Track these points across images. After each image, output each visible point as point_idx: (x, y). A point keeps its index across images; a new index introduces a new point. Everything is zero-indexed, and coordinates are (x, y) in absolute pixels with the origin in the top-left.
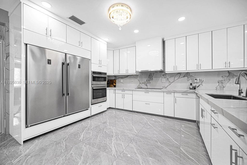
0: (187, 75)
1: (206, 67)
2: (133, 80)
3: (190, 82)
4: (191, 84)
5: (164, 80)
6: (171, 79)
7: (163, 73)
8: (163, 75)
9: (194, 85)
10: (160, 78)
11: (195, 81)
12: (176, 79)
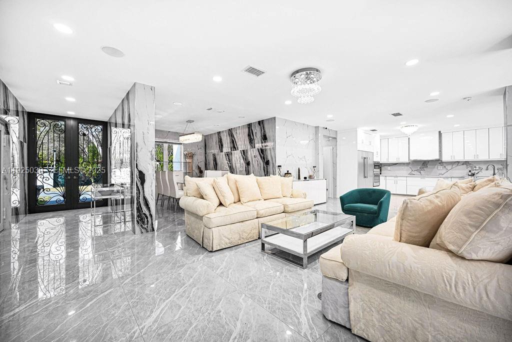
0: (466, 163)
1: (484, 157)
2: (403, 167)
3: (470, 169)
4: (470, 171)
5: (440, 167)
6: (449, 167)
7: (440, 162)
8: (440, 163)
9: (473, 172)
10: (436, 166)
11: (474, 168)
12: (453, 167)
